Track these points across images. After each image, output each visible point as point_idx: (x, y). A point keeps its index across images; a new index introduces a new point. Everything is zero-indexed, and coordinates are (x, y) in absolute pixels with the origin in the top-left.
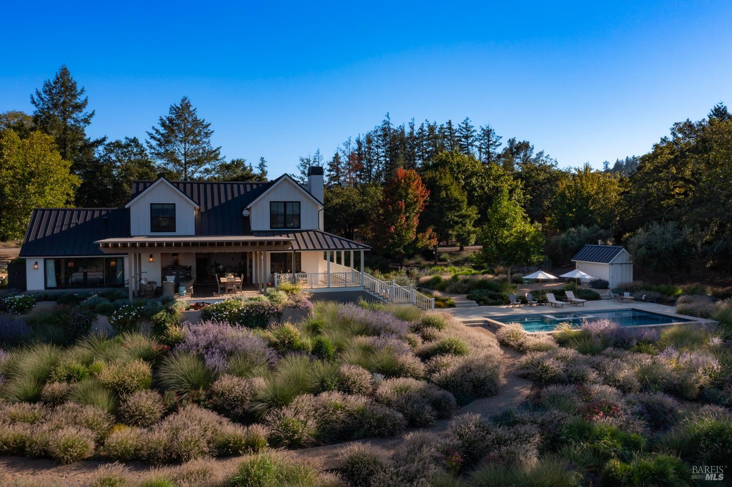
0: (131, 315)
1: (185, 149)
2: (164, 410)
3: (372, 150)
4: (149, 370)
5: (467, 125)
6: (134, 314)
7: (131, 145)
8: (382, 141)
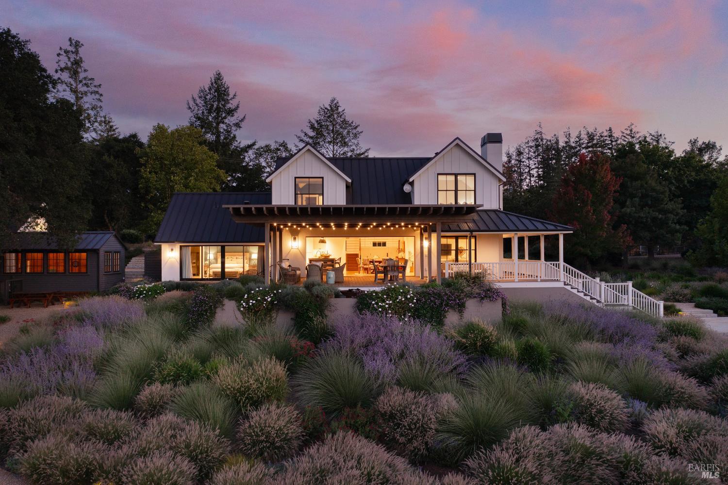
0: (266, 300)
1: (333, 152)
2: (303, 436)
3: (523, 162)
4: (284, 372)
5: (631, 131)
6: (269, 300)
7: (279, 150)
8: (534, 153)
